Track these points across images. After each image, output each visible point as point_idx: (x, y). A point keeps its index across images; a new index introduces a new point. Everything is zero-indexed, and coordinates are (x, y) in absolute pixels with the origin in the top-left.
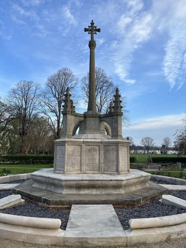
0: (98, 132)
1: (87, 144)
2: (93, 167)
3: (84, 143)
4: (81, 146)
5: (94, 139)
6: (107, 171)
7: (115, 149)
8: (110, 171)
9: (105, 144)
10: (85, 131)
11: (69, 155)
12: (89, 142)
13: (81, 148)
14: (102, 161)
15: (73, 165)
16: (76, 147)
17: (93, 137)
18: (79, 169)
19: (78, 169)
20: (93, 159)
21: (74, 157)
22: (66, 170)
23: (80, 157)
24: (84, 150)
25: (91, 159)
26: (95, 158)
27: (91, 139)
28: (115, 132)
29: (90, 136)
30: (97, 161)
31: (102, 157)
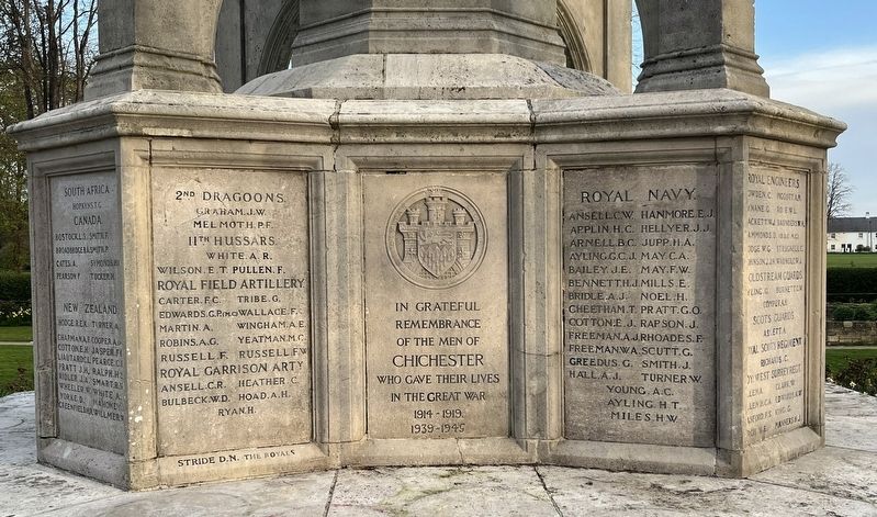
0: (495, 39)
1: (373, 152)
2: (455, 397)
3: (337, 144)
4: (309, 173)
5: (457, 93)
6: (599, 436)
7: (690, 204)
8: (636, 439)
9: (575, 149)
10: (357, 26)
11: (169, 276)
12: (401, 127)
13: (313, 205)
14: (544, 332)
15: (230, 380)
16: (257, 183)
17: (447, 82)
18: (297, 426)
19: (287, 419)
20: (448, 319)
21: (230, 300)
22: (141, 442)
23: (299, 296)
24: (342, 221)
25: (428, 316)
26: (473, 307)
27: (420, 95)
28: (678, 16)
29: (406, 70)
30: (492, 337)
31: (540, 289)
